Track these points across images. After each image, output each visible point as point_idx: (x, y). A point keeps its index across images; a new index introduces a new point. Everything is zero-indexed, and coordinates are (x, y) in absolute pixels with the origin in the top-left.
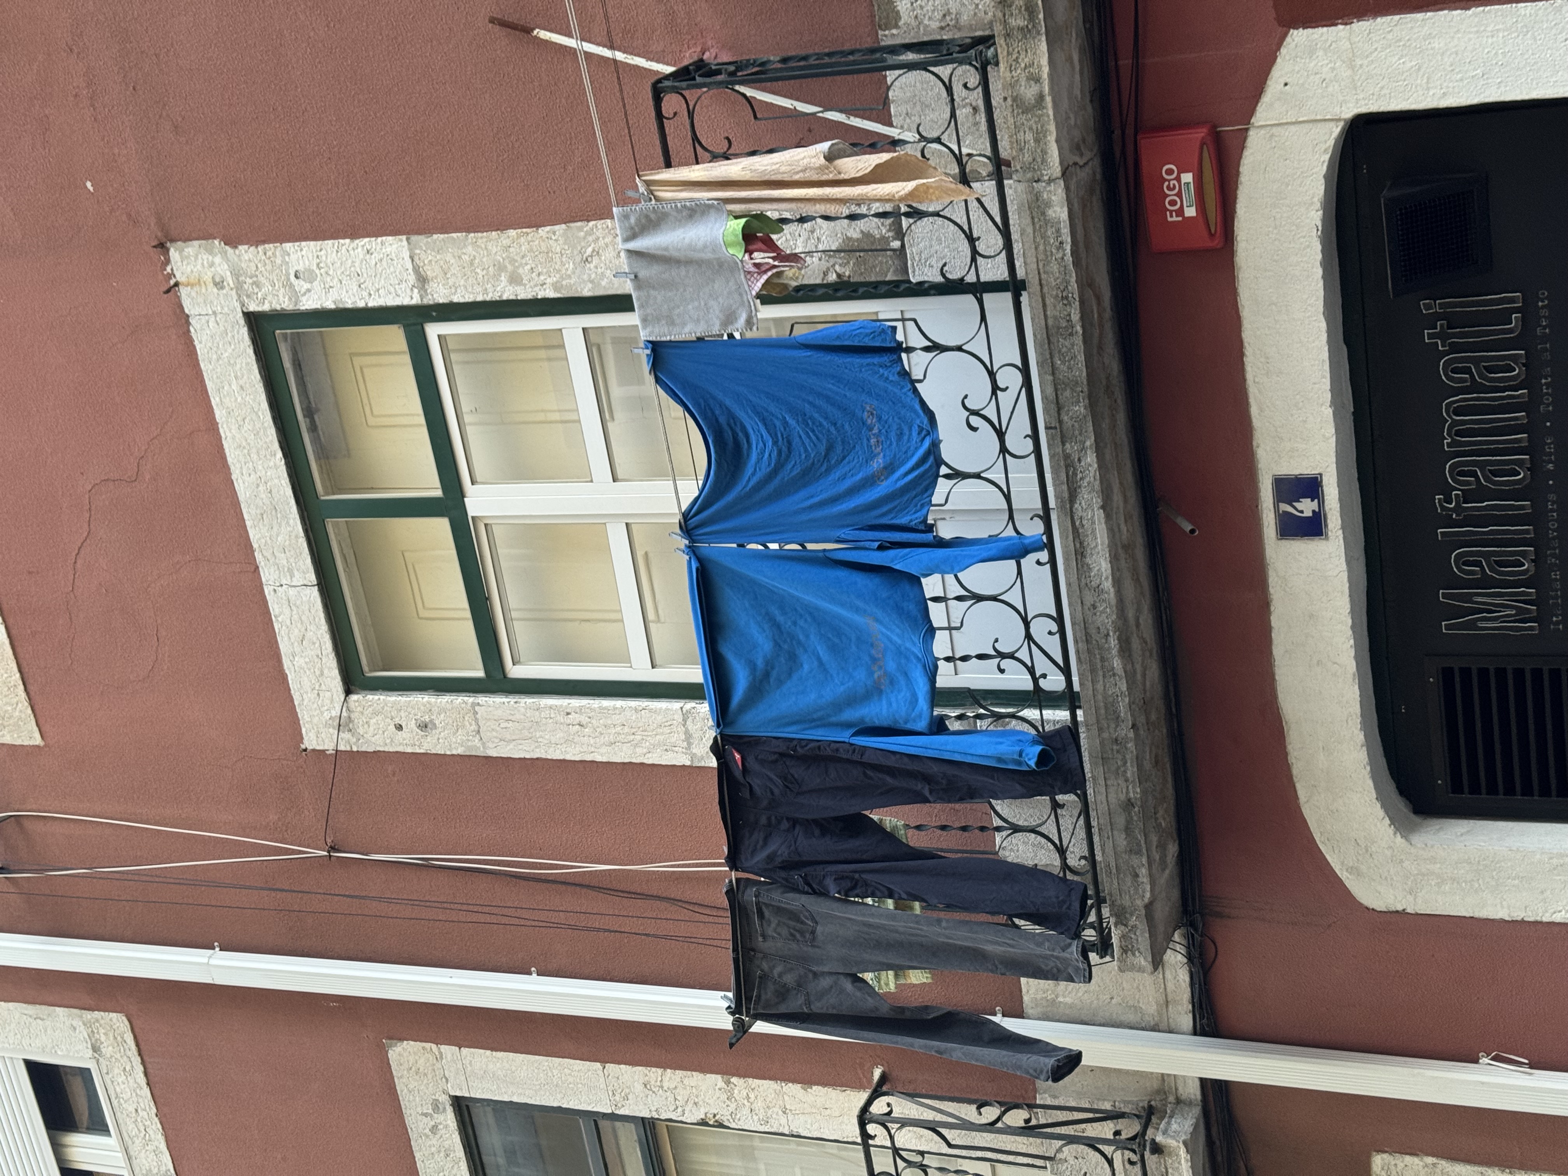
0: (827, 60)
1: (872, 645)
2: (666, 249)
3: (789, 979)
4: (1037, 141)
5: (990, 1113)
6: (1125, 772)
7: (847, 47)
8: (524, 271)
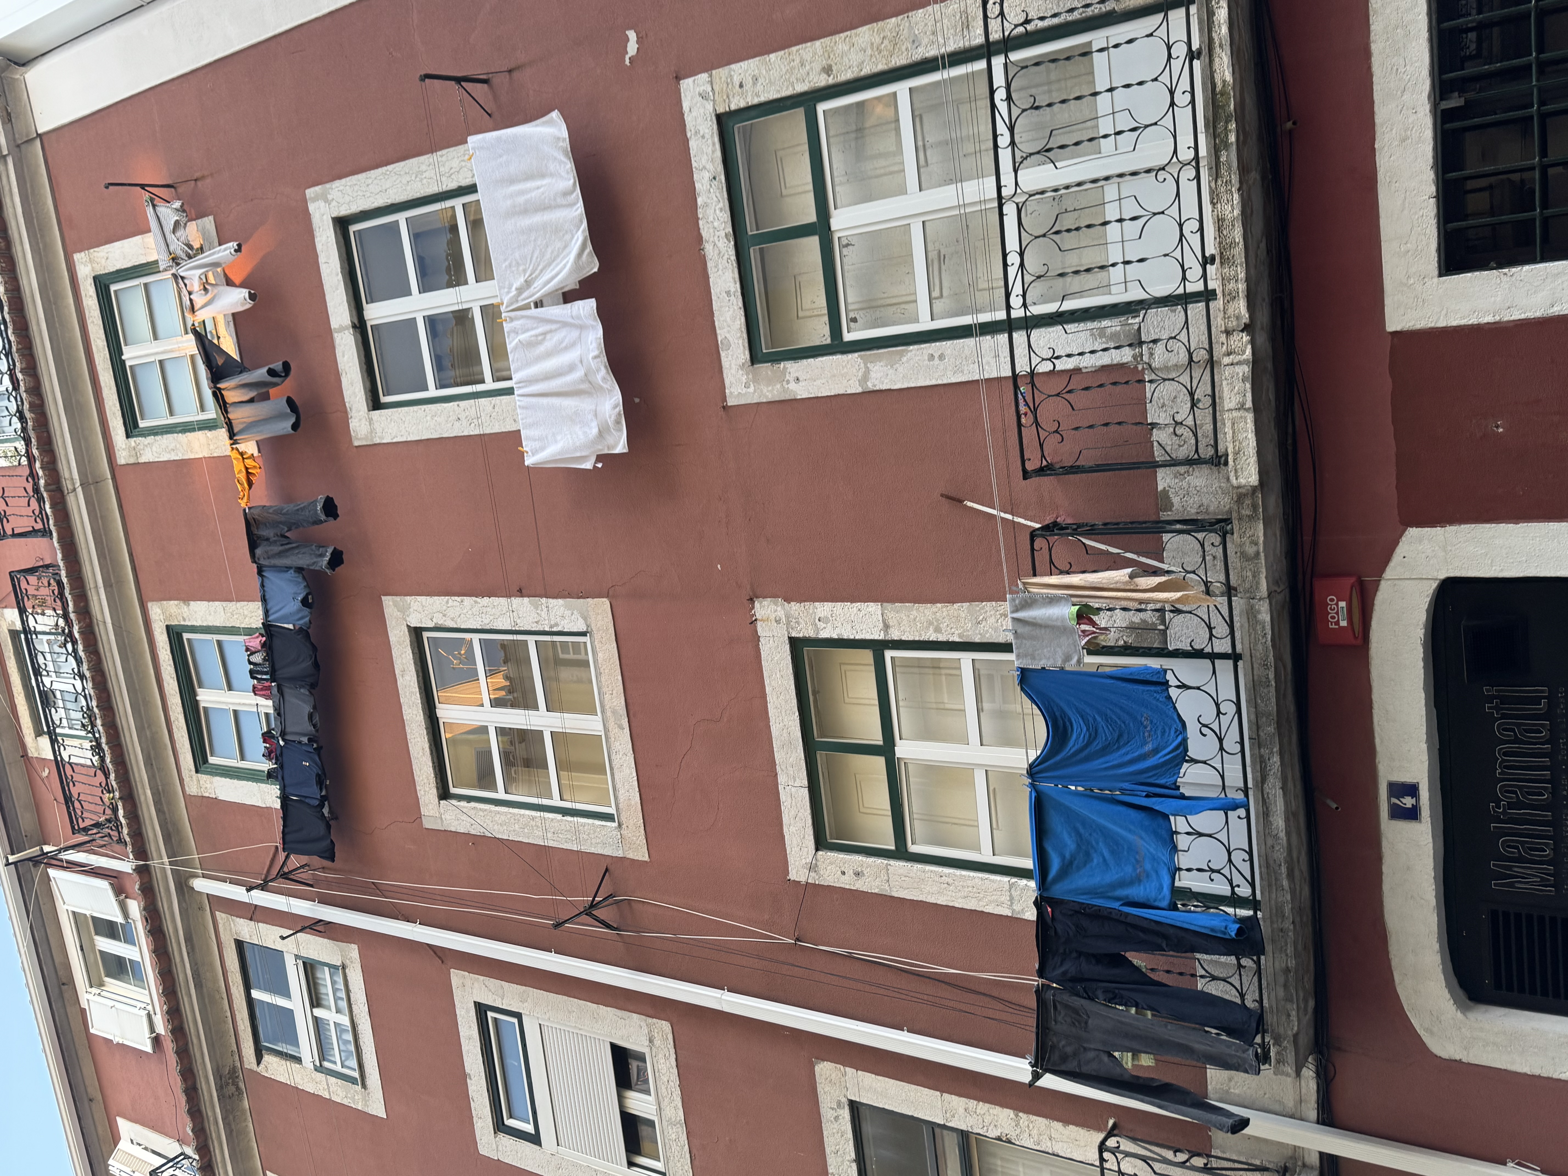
0: (1130, 526)
1: (1137, 853)
2: (1035, 618)
3: (1069, 1050)
4: (1254, 577)
5: (1181, 1157)
6: (1286, 950)
7: (1141, 519)
8: (943, 626)
